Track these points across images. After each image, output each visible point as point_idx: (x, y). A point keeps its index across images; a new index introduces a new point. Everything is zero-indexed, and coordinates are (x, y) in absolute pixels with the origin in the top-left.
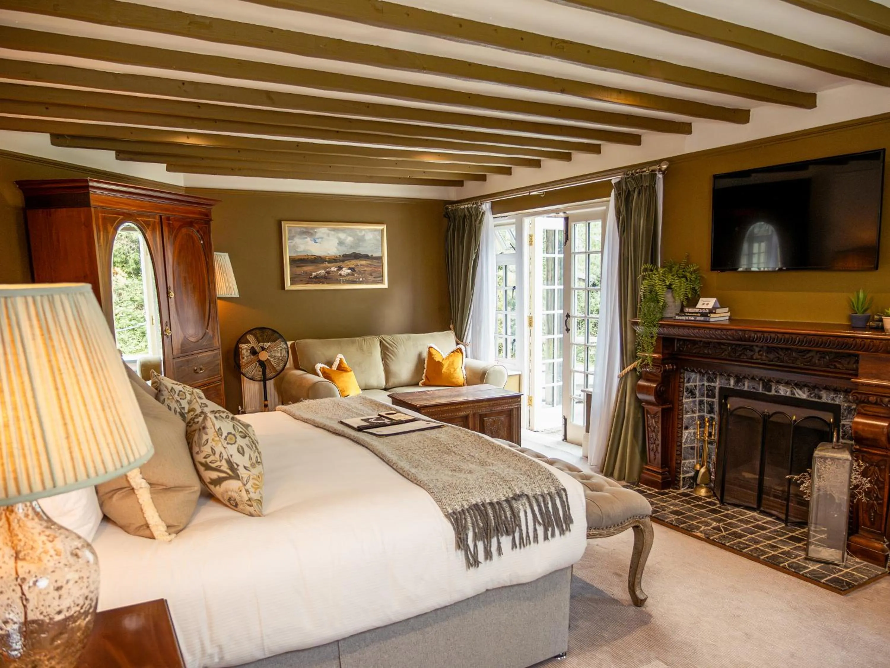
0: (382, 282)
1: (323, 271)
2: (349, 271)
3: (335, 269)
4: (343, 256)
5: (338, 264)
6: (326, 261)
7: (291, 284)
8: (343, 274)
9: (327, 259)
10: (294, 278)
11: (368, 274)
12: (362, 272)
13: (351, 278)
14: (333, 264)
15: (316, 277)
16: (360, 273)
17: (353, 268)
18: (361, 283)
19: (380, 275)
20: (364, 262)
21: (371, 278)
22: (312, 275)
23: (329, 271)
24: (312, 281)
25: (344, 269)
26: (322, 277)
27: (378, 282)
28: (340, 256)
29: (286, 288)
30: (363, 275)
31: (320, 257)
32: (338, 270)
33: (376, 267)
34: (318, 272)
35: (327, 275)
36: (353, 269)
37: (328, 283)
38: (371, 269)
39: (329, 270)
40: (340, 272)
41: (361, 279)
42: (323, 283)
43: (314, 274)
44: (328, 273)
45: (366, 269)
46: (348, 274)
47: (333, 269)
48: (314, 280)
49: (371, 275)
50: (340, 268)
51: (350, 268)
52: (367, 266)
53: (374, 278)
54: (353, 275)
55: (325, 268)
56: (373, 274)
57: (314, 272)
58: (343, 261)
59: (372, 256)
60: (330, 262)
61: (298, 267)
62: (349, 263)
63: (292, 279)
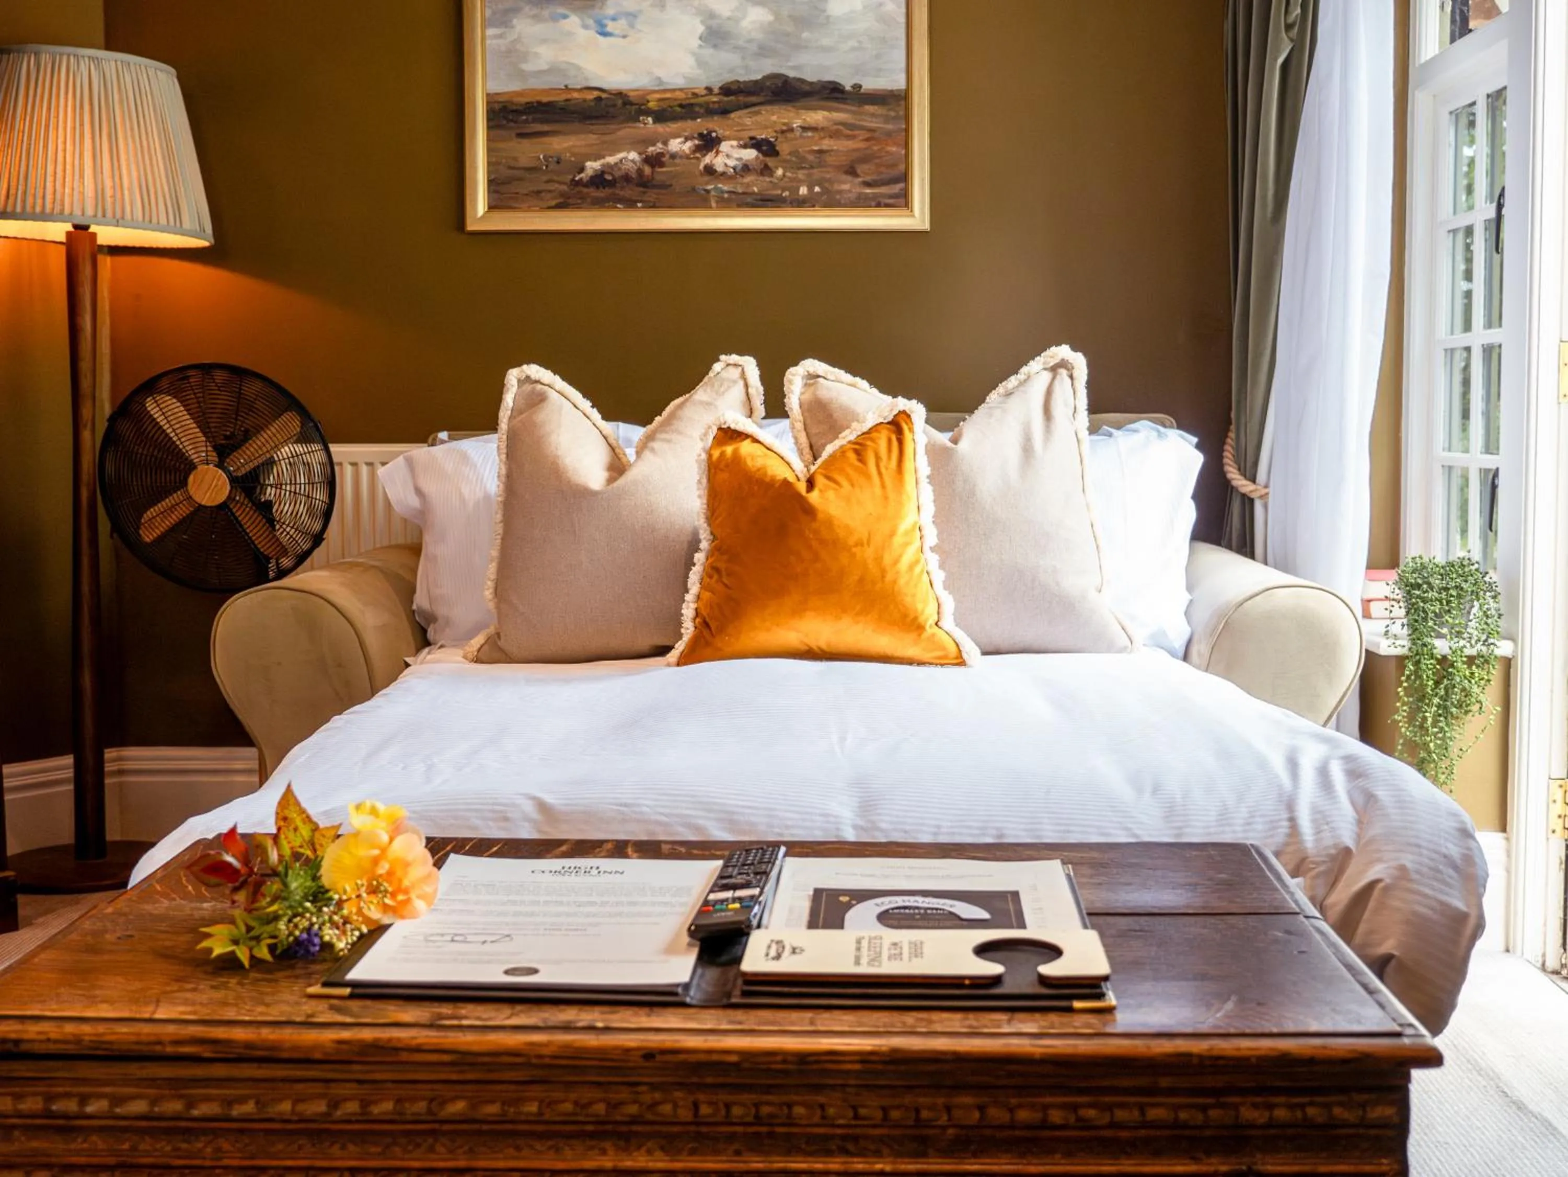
0: (903, 200)
1: (633, 155)
2: (750, 154)
3: (687, 147)
4: (727, 90)
5: (701, 125)
6: (648, 113)
7: (492, 207)
8: (720, 168)
9: (652, 105)
10: (509, 181)
11: (838, 168)
12: (811, 157)
13: (755, 184)
14: (674, 126)
15: (599, 180)
16: (798, 162)
17: (766, 141)
18: (800, 203)
19: (894, 173)
20: (817, 117)
21: (848, 186)
22: (582, 169)
23: (661, 155)
24: (583, 198)
25: (725, 146)
26: (627, 178)
27: (879, 204)
28: (709, 90)
29: (471, 226)
30: (817, 173)
31: (620, 94)
32: (698, 149)
33: (872, 136)
34: (611, 160)
35: (647, 170)
36: (766, 148)
37: (653, 206)
38: (851, 144)
39: (659, 147)
40: (708, 159)
41: (803, 190)
42: (630, 204)
43: (593, 166)
44: (654, 161)
45: (826, 144)
46: (746, 168)
47: (675, 145)
48: (593, 192)
49: (851, 171)
50: (709, 143)
51: (756, 144)
52: (834, 135)
53: (868, 184)
54: (766, 170)
55: (642, 143)
56: (860, 169)
57: (596, 158)
58: (725, 112)
59: (857, 87)
60: (661, 116)
61: (521, 135)
62: (748, 121)
63: (494, 184)
